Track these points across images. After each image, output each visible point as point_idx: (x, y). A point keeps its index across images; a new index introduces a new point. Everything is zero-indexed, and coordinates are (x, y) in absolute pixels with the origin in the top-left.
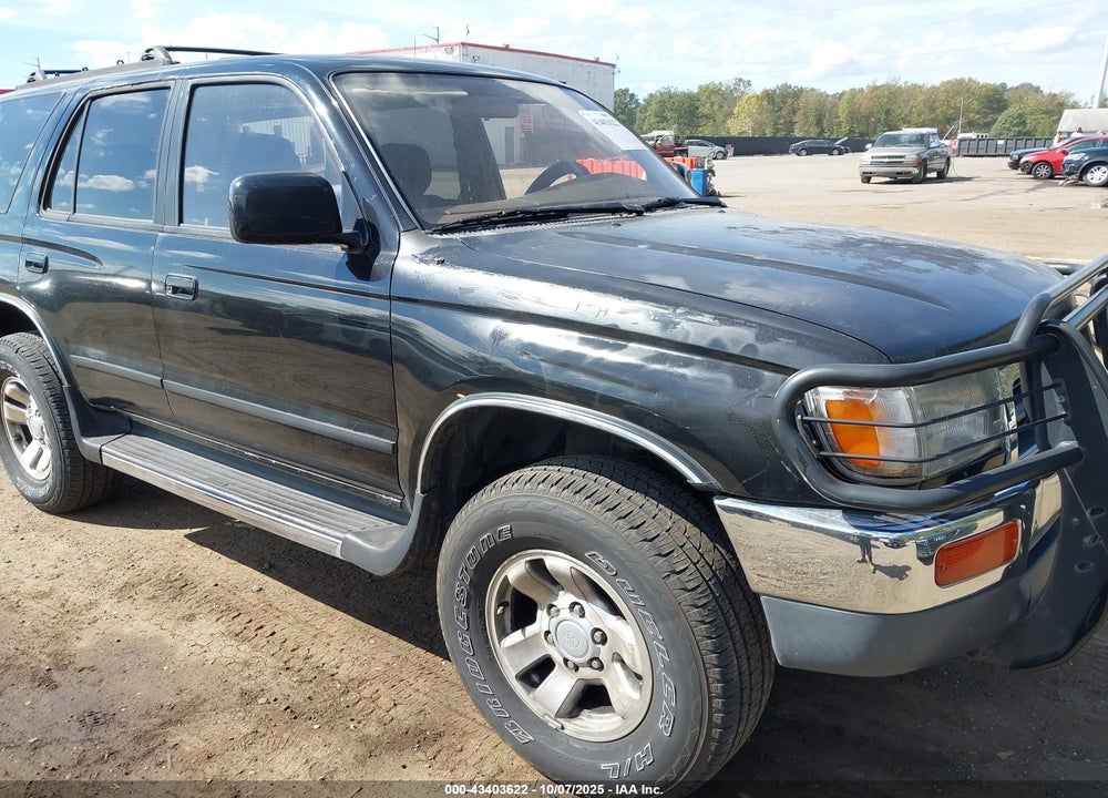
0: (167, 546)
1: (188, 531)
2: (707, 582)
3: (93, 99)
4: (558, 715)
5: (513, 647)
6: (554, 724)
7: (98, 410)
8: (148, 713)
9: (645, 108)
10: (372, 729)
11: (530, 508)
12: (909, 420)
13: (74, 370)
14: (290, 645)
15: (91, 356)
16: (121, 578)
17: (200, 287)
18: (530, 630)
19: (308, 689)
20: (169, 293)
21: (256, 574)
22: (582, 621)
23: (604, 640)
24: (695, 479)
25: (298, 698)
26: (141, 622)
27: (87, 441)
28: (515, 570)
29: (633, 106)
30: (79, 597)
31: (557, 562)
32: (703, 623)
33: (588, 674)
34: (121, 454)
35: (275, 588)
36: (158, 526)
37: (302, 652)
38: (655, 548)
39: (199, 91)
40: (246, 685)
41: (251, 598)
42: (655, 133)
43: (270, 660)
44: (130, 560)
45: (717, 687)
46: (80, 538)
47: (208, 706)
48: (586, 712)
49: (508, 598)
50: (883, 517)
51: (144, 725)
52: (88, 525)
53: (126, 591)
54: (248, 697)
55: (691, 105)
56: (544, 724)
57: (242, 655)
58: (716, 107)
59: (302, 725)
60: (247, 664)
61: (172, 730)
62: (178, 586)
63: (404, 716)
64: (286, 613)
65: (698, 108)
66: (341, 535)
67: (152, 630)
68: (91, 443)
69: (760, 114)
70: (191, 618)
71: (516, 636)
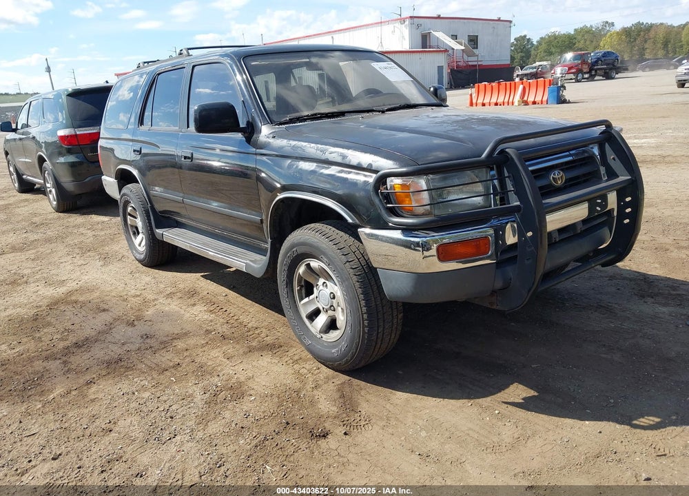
0: (193, 279)
1: (202, 274)
2: (362, 266)
3: (159, 74)
4: (320, 332)
5: (304, 304)
6: (319, 336)
7: (163, 216)
8: (168, 335)
9: (537, 47)
10: (254, 344)
11: (302, 240)
12: (425, 188)
13: (152, 197)
14: (231, 315)
15: (157, 190)
16: (169, 290)
17: (194, 157)
18: (311, 297)
19: (233, 330)
20: (183, 159)
21: (227, 290)
22: (326, 290)
23: (334, 298)
24: (350, 221)
25: (228, 333)
26: (173, 306)
27: (157, 230)
28: (302, 269)
29: (530, 46)
30: (151, 297)
31: (315, 264)
32: (358, 282)
33: (330, 313)
34: (174, 237)
35: (232, 294)
36: (190, 272)
37: (235, 318)
38: (342, 252)
39: (196, 69)
40: (209, 328)
41: (222, 298)
42: (538, 64)
43: (221, 320)
44: (174, 285)
45: (364, 309)
46: (156, 276)
47: (191, 334)
48: (331, 331)
49: (303, 283)
50: (416, 232)
51: (165, 339)
52: (161, 271)
53: (170, 295)
54: (208, 332)
55: (570, 43)
56: (316, 336)
57: (210, 318)
58: (588, 43)
59: (227, 341)
60: (211, 321)
61: (175, 341)
62: (192, 293)
63: (269, 340)
64: (235, 304)
65: (575, 44)
66: (245, 261)
67: (177, 309)
68: (159, 231)
69: (620, 44)
70: (194, 305)
71: (306, 300)
